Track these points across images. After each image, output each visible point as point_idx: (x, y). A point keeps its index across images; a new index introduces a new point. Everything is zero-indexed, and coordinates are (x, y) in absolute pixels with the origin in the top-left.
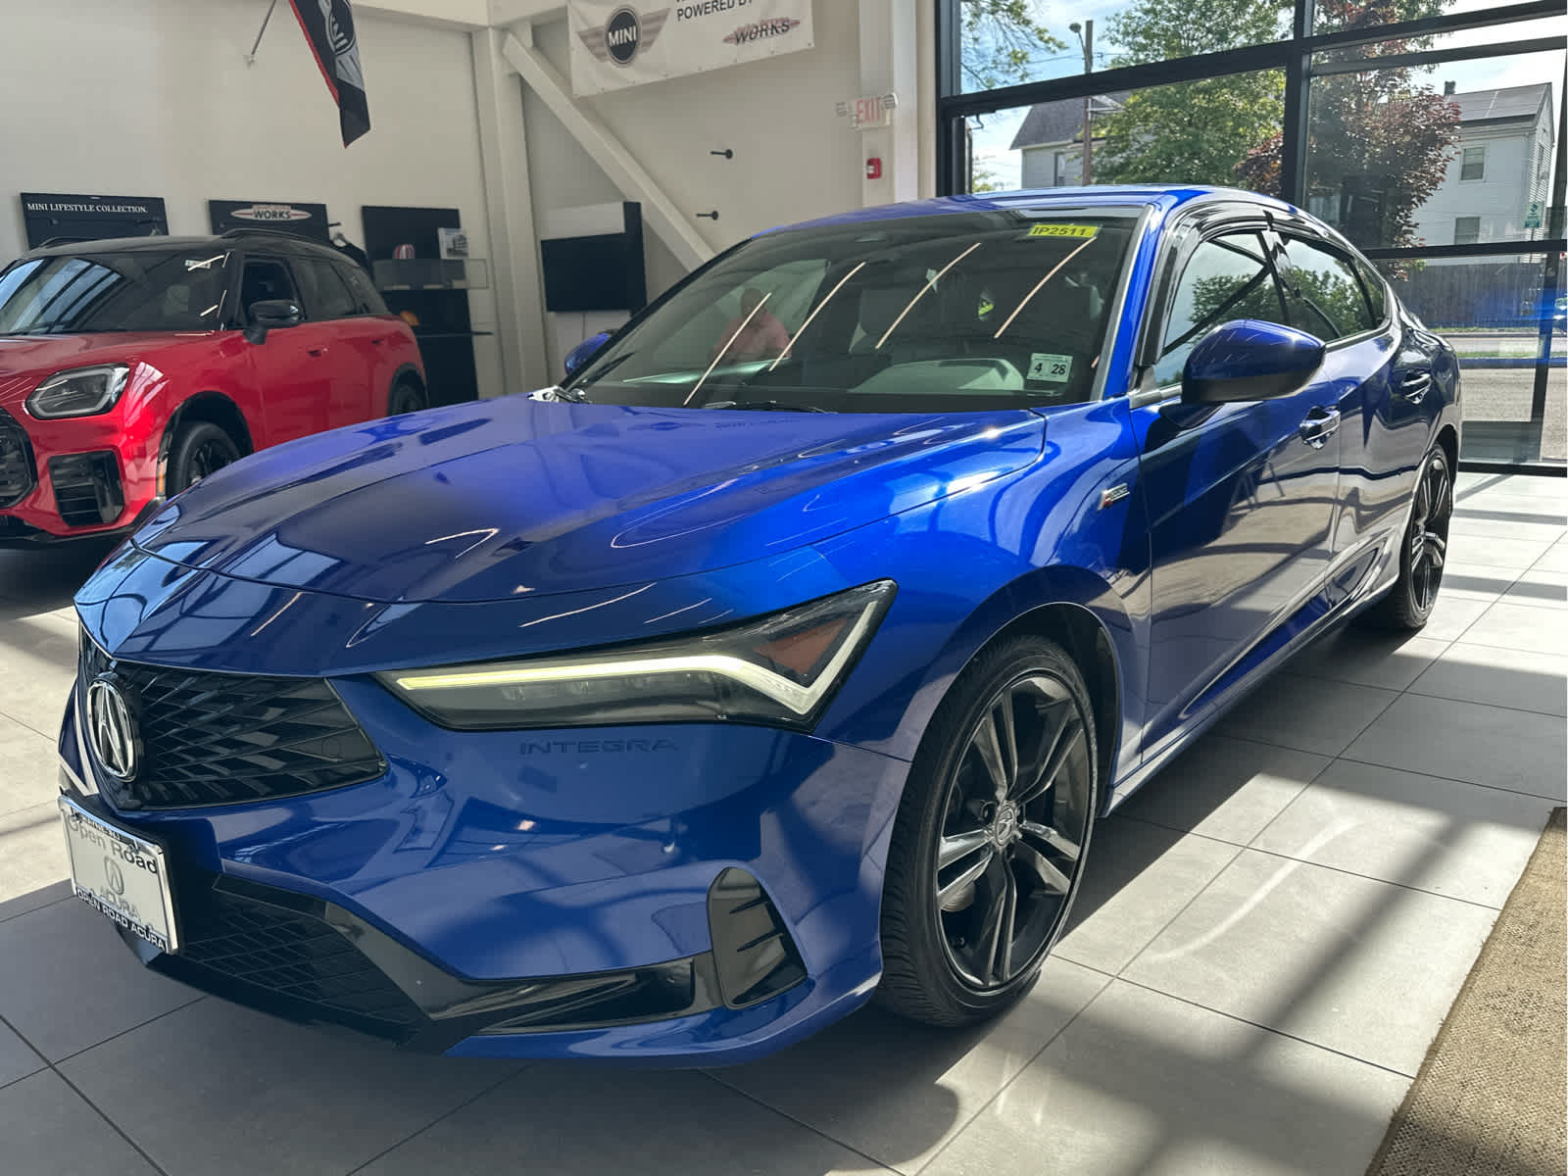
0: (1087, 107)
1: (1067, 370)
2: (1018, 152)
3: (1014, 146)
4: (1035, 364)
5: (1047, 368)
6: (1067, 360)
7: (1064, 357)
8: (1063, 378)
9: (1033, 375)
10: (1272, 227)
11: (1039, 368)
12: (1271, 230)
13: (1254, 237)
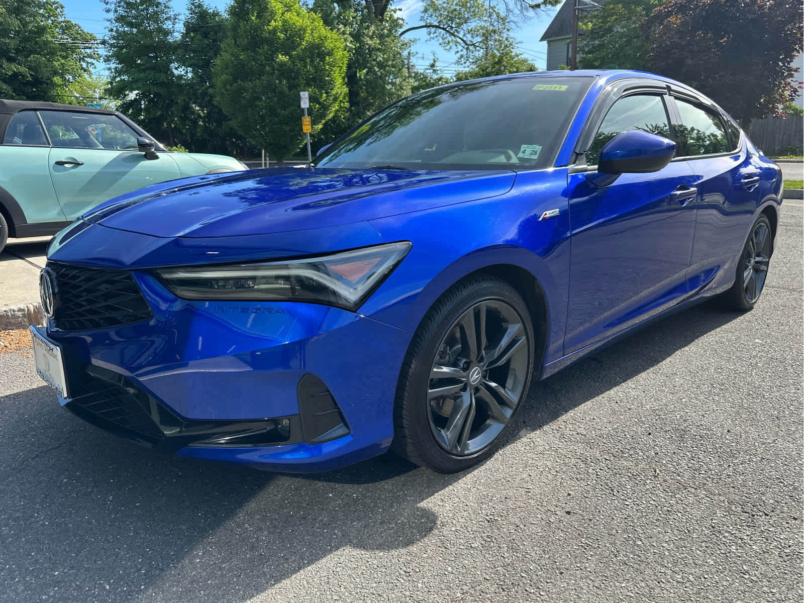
0: (575, 6)
1: (538, 153)
2: (545, 43)
3: (542, 39)
4: (522, 149)
5: (528, 151)
6: (538, 148)
7: (538, 147)
8: (535, 157)
9: (521, 155)
10: (670, 93)
11: (524, 152)
12: (670, 95)
13: (659, 98)
